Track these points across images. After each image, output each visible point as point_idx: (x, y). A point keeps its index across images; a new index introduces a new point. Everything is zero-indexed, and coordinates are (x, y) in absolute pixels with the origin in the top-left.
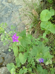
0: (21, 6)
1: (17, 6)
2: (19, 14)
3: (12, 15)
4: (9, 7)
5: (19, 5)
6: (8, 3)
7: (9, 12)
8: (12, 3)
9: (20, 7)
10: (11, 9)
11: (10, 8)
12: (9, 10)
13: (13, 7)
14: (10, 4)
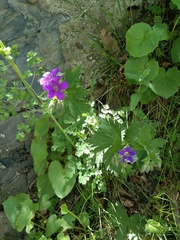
0: (66, 16)
1: (53, 15)
2: (60, 39)
3: (36, 41)
4: (30, 17)
5: (60, 13)
6: (25, 5)
7: (26, 31)
8: (39, 7)
9: (64, 19)
10: (36, 22)
11: (32, 21)
12: (30, 27)
13: (42, 19)
14: (34, 9)
